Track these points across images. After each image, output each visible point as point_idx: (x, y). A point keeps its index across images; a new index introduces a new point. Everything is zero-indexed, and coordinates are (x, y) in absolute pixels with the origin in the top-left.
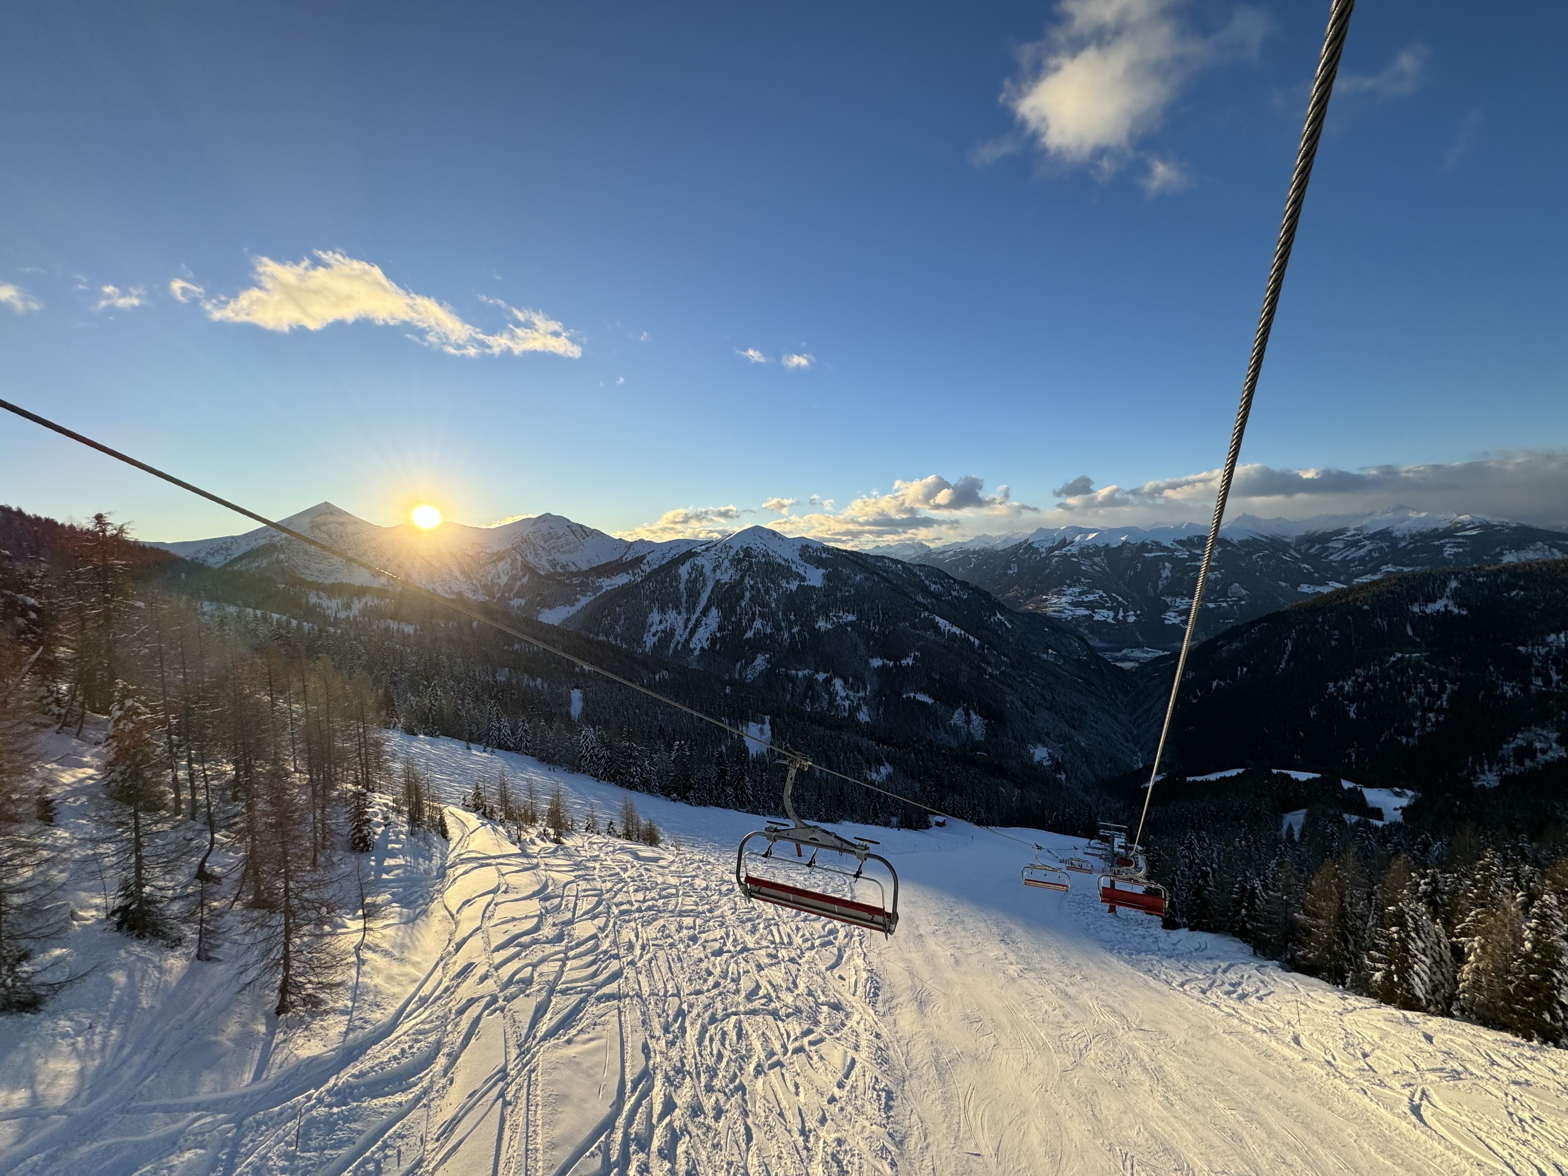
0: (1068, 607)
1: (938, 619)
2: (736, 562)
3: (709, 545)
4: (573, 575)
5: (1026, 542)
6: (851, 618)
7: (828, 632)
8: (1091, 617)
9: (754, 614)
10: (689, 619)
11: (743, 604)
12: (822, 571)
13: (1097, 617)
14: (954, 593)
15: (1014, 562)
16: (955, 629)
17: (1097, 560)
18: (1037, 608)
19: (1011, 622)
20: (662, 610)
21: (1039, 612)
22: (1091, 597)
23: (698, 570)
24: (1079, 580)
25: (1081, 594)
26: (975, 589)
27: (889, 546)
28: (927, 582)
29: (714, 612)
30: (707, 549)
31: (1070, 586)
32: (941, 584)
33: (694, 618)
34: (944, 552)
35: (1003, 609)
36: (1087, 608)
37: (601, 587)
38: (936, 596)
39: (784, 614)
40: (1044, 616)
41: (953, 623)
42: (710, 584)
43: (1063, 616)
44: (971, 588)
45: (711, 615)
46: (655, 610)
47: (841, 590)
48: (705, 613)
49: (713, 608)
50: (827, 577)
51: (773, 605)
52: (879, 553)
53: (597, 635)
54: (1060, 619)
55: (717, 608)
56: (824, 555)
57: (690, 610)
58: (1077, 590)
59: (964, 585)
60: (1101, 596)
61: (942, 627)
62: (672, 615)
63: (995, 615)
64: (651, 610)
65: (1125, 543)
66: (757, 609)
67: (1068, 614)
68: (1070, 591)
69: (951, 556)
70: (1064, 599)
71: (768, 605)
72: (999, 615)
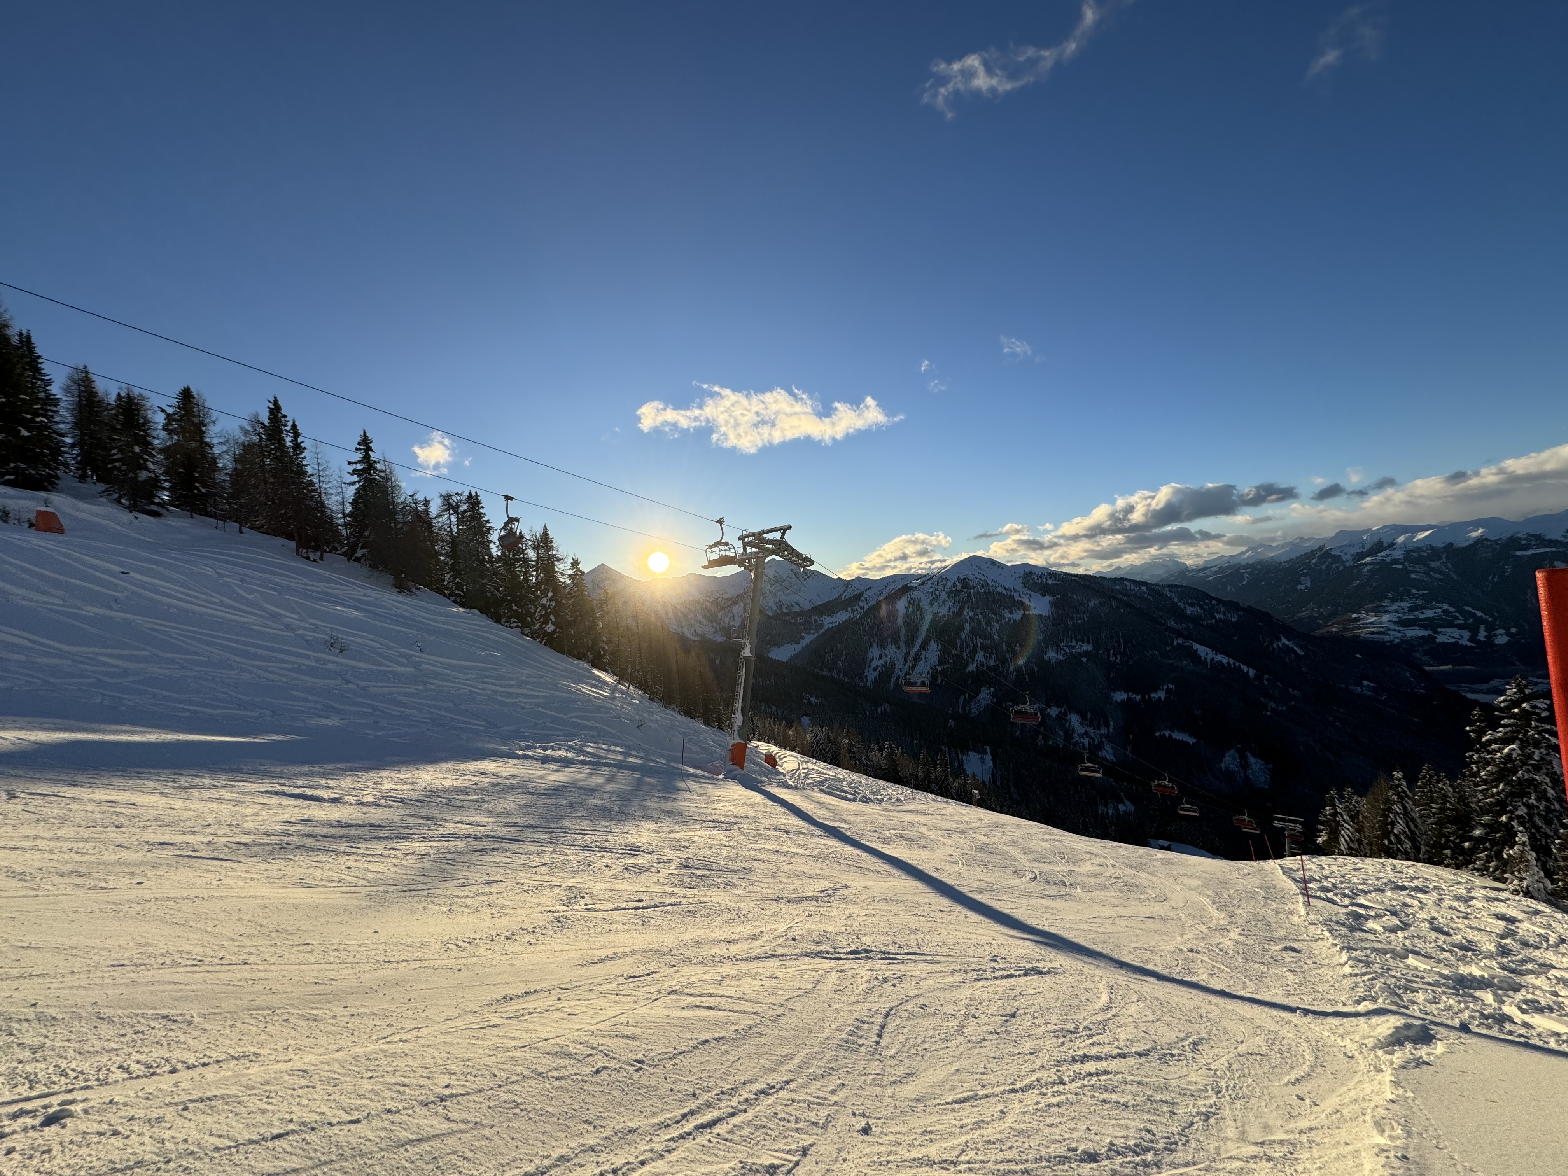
0: (1393, 627)
1: (1196, 646)
2: (954, 594)
3: (925, 579)
4: (797, 614)
5: (1321, 548)
6: (1086, 647)
7: (1059, 663)
8: (1432, 639)
9: (975, 647)
10: (908, 654)
11: (963, 637)
12: (1048, 598)
13: (1440, 639)
14: (1218, 616)
15: (1305, 575)
16: (1220, 658)
17: (1434, 564)
18: (1345, 630)
19: (1301, 647)
20: (882, 645)
21: (1348, 634)
22: (1429, 613)
23: (915, 605)
24: (1409, 594)
25: (1412, 609)
26: (1250, 610)
27: (1133, 567)
28: (1180, 604)
29: (933, 645)
30: (923, 583)
31: (1393, 600)
32: (1202, 607)
33: (913, 652)
34: (1205, 569)
35: (1289, 632)
36: (1424, 627)
37: (823, 625)
38: (1194, 620)
39: (1008, 645)
40: (1356, 640)
41: (1217, 650)
42: (928, 618)
43: (1386, 638)
44: (1243, 609)
45: (930, 649)
46: (875, 645)
47: (1072, 618)
48: (924, 646)
49: (932, 642)
50: (1054, 605)
51: (996, 637)
52: (1118, 575)
53: (822, 670)
54: (1382, 643)
55: (936, 641)
56: (1050, 582)
57: (909, 644)
58: (1405, 605)
59: (1232, 606)
60: (1446, 612)
61: (1203, 655)
62: (891, 650)
63: (1279, 640)
64: (871, 646)
65: (1480, 541)
66: (979, 641)
67: (1394, 636)
68: (1394, 607)
69: (1216, 573)
70: (1386, 617)
71: (991, 637)
72: (1284, 640)
